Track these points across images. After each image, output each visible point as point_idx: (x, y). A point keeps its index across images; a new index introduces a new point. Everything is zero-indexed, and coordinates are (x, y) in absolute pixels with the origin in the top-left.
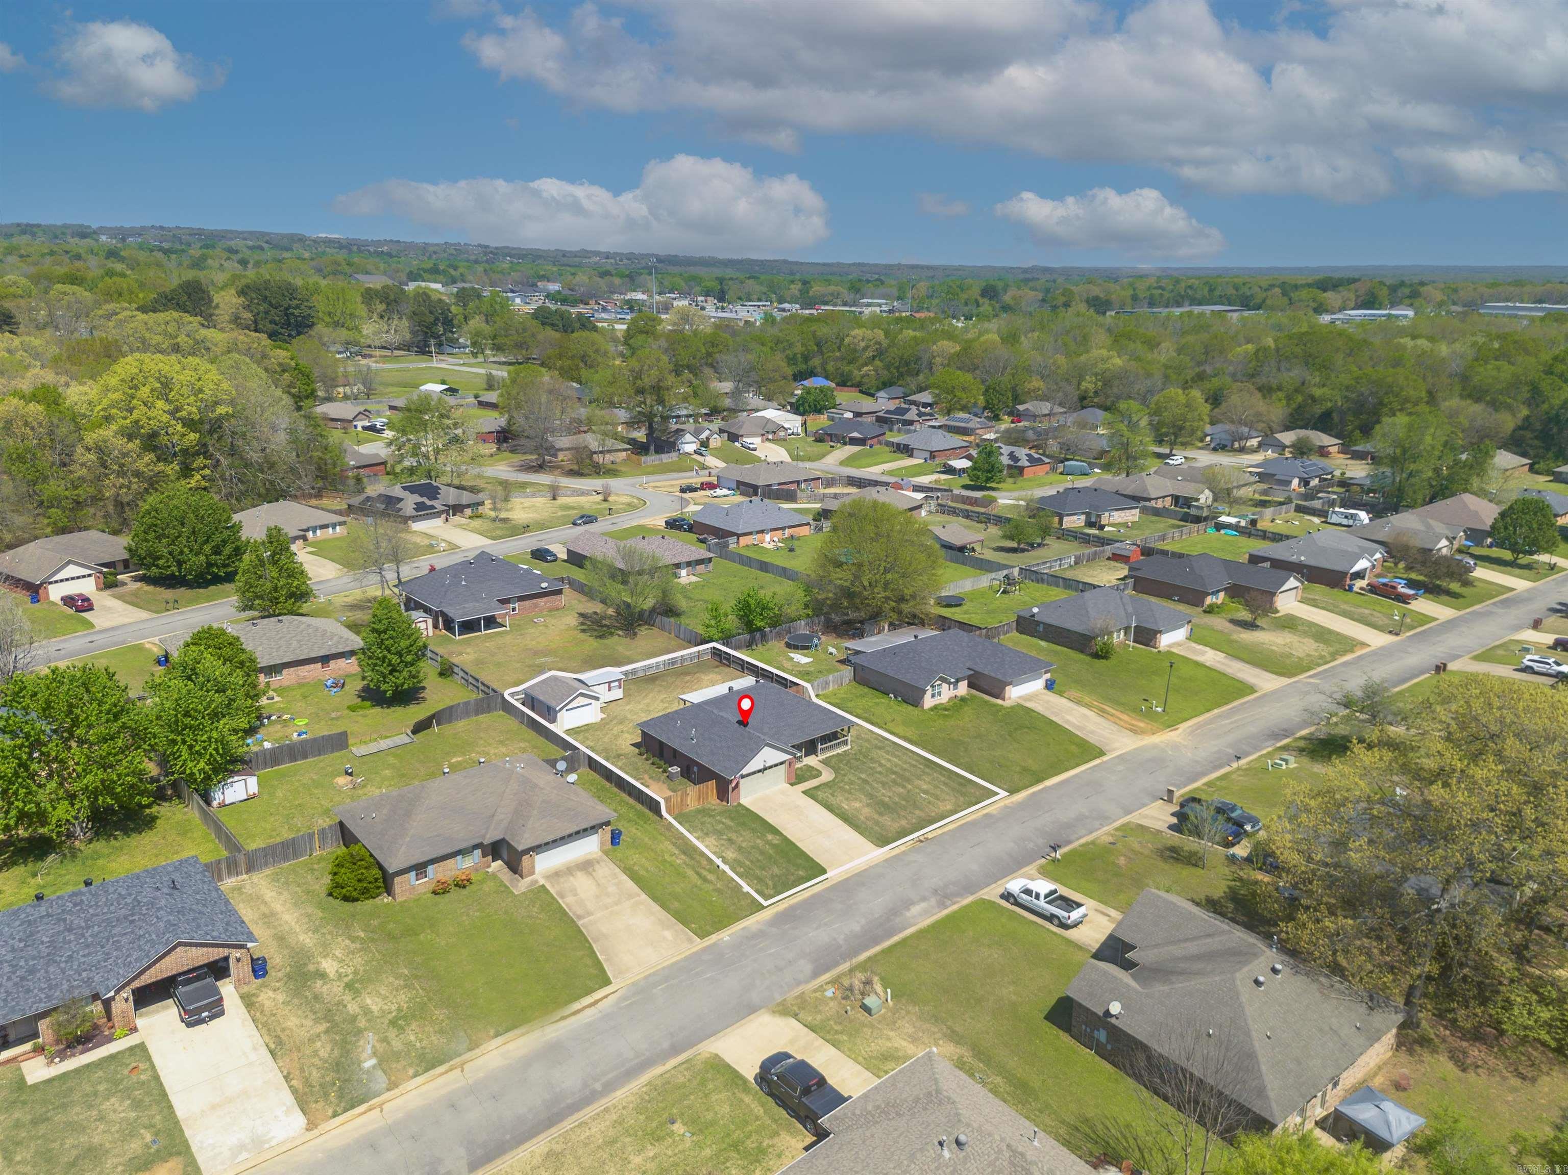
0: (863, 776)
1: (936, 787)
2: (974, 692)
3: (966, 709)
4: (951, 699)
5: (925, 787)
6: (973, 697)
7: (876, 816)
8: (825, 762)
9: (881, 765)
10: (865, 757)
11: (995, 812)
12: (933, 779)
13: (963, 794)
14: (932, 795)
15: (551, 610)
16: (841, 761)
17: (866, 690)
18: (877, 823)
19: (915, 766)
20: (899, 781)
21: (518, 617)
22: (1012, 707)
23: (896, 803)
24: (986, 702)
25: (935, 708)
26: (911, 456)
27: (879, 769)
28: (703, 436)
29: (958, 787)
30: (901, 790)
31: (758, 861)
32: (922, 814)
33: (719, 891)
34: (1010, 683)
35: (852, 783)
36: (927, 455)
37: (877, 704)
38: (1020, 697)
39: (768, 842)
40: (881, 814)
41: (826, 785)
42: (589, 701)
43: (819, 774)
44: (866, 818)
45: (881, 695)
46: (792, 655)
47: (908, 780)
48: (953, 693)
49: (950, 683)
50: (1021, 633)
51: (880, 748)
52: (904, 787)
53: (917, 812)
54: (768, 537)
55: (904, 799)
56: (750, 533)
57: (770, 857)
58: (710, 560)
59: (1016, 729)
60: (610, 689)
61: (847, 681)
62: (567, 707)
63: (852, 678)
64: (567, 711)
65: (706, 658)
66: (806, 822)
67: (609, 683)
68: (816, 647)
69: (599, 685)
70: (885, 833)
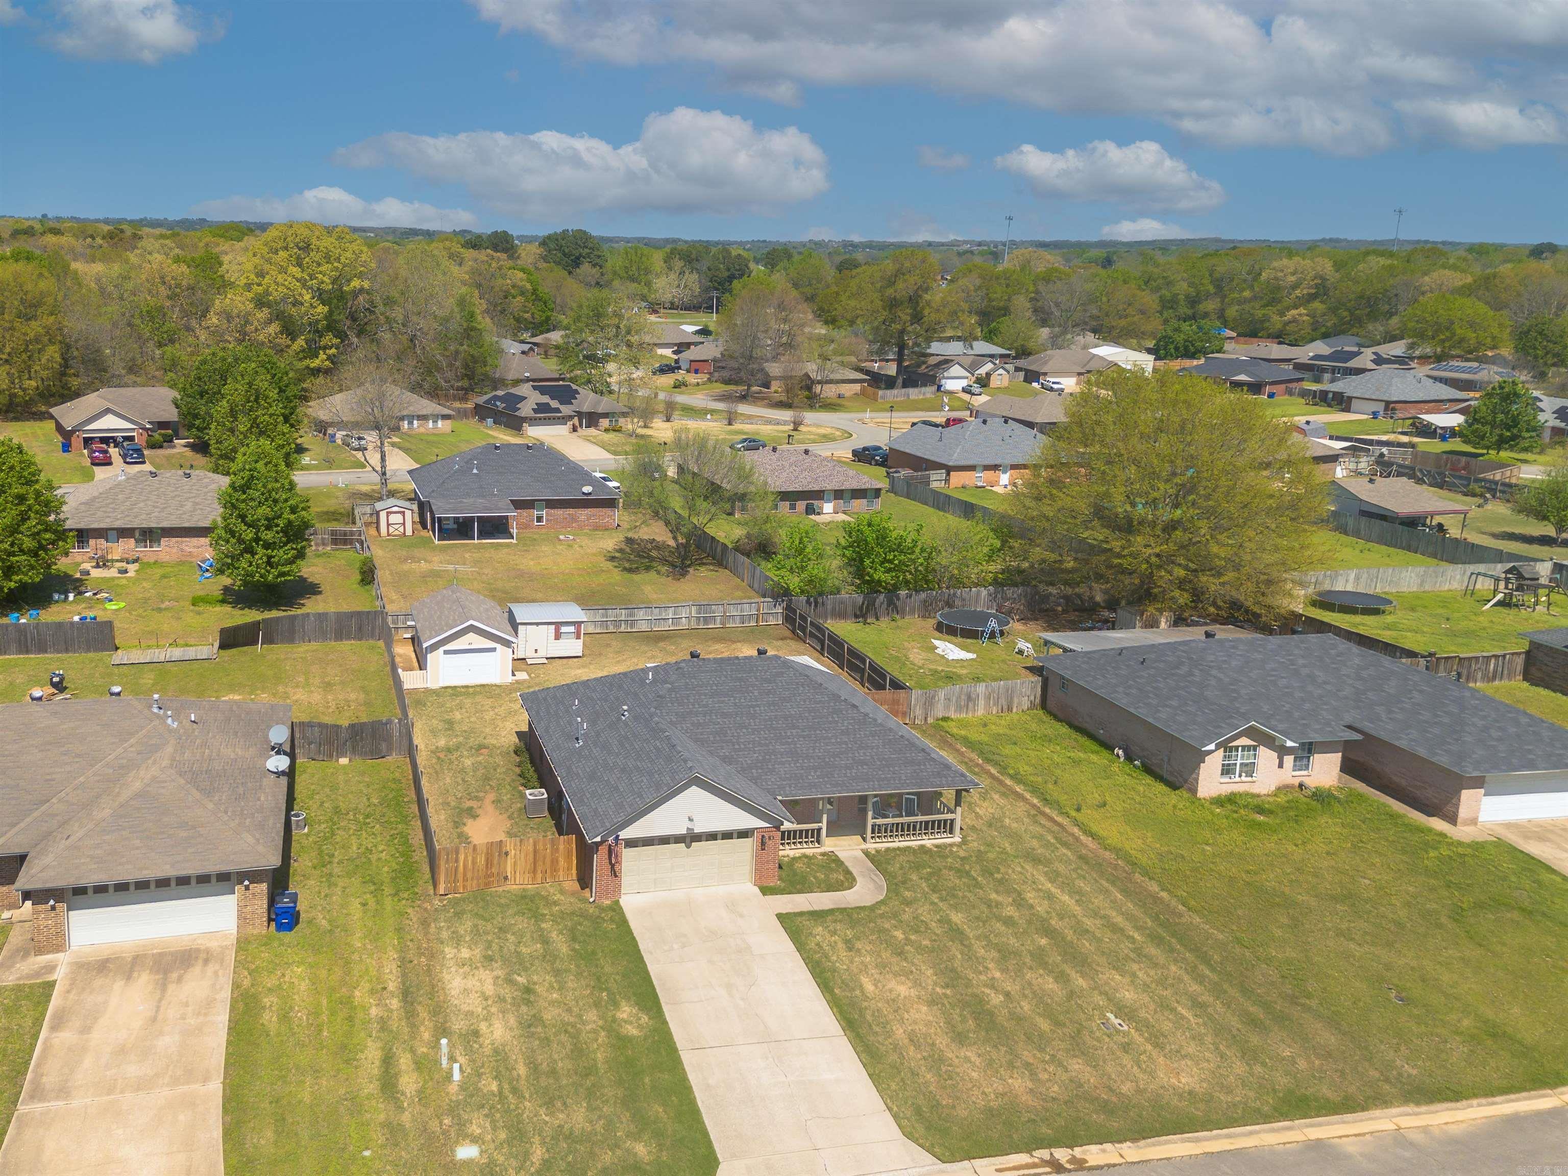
0: (957, 918)
1: (1164, 1006)
2: (1360, 786)
3: (1323, 820)
4: (1283, 789)
5: (1128, 995)
6: (1355, 798)
7: (942, 1041)
8: (877, 860)
9: (1020, 902)
10: (987, 872)
11: (1351, 1147)
12: (1162, 982)
13: (1250, 1055)
14: (1143, 1025)
15: (596, 528)
16: (917, 867)
17: (1064, 730)
18: (937, 1061)
19: (1115, 929)
20: (1055, 958)
21: (544, 531)
22: (1478, 846)
23: (1019, 1019)
24: (1393, 816)
25: (1229, 800)
26: (1347, 410)
27: (1010, 911)
28: (983, 371)
29: (1235, 1022)
30: (1050, 984)
31: (553, 1072)
32: (1090, 1077)
33: (394, 1131)
34: (1478, 783)
35: (918, 926)
36: (1380, 407)
37: (1076, 762)
38: (1508, 826)
39: (612, 1027)
40: (960, 1038)
41: (847, 914)
42: (491, 644)
43: (849, 881)
44: (912, 1039)
45: (1095, 747)
46: (937, 643)
47: (1082, 963)
48: (1289, 774)
49: (1282, 751)
50: (1534, 682)
51: (1037, 861)
52: (1062, 978)
53: (1076, 1065)
54: (1005, 478)
55: (1048, 1013)
56: (972, 468)
57: (589, 1071)
58: (877, 492)
59: (1479, 906)
60: (558, 636)
61: (1019, 704)
62: (447, 647)
63: (1038, 701)
64: (446, 652)
65: (772, 622)
66: (743, 999)
67: (558, 625)
68: (992, 635)
69: (537, 624)
70: (954, 1107)
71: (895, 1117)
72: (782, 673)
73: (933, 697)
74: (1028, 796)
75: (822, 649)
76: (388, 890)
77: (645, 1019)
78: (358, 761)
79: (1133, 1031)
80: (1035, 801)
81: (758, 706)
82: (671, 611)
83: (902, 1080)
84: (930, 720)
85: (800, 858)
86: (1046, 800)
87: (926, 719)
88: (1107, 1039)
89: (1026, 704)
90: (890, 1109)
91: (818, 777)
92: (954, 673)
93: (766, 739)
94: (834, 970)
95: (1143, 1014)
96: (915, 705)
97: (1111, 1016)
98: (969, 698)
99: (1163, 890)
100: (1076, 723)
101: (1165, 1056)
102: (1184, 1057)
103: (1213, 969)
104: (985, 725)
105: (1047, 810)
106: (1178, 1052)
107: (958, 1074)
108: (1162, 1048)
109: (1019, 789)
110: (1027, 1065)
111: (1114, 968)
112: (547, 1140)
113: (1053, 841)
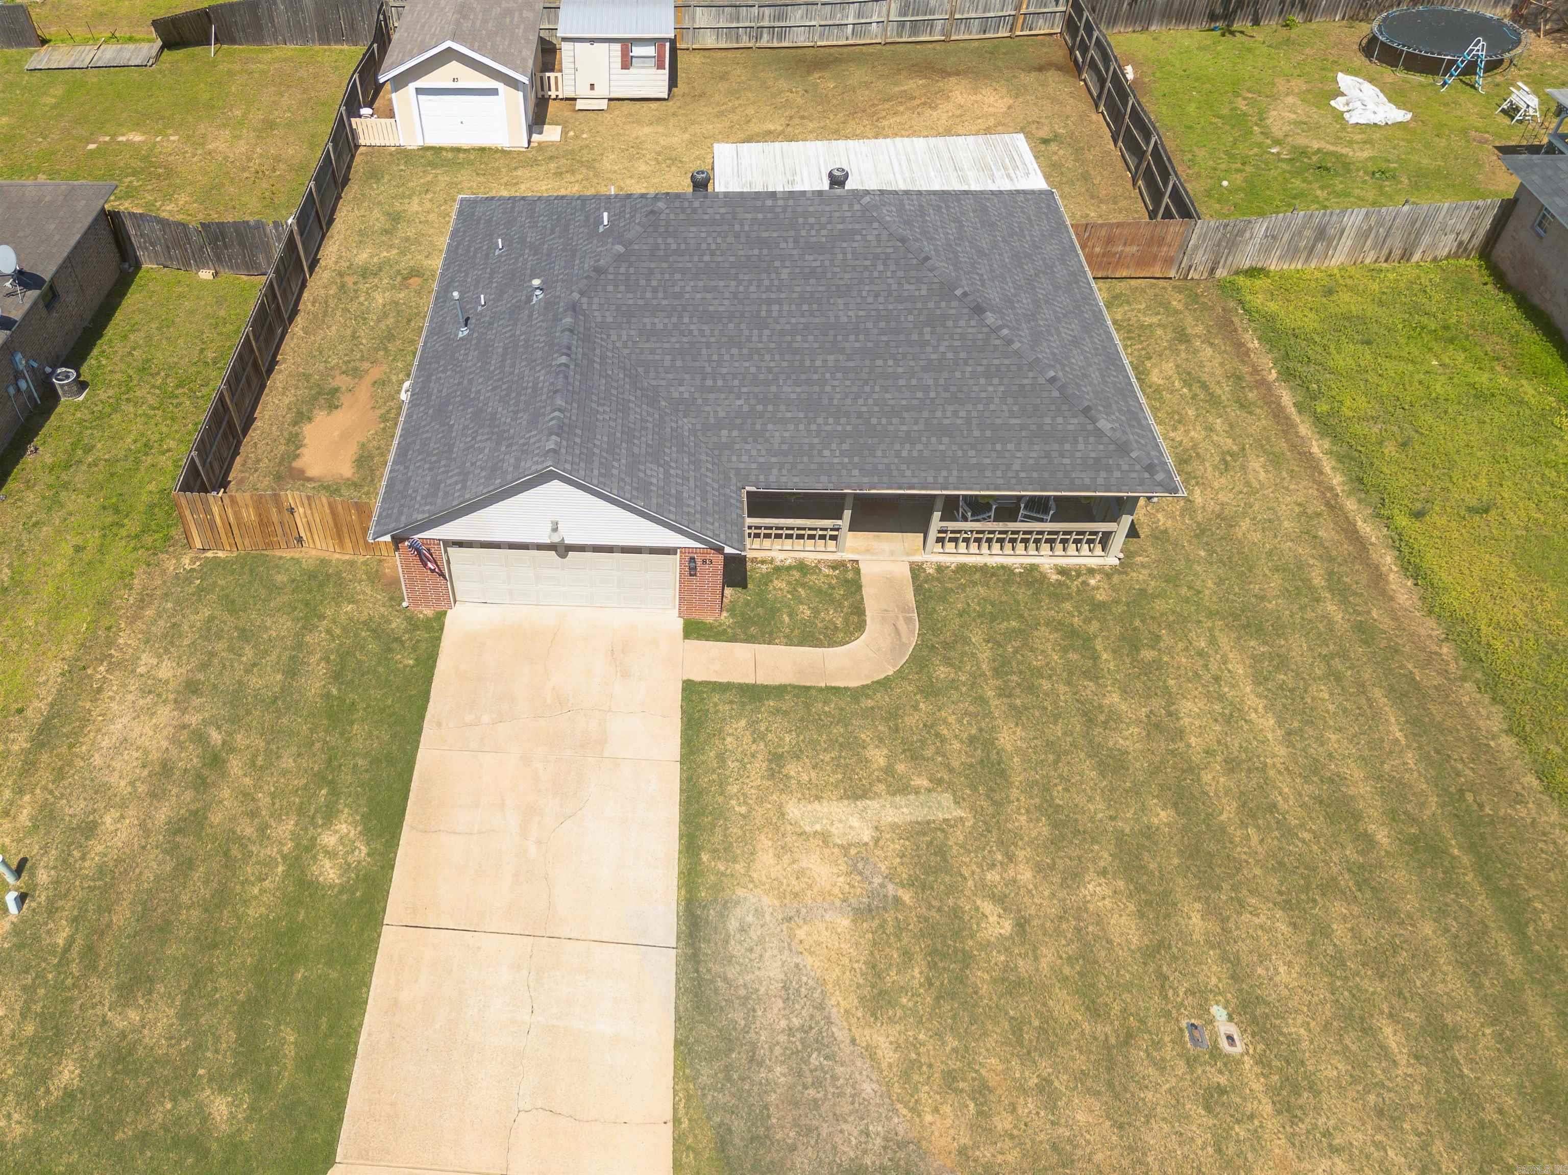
5: (1284, 976)
8: (928, 589)
12: (1381, 958)
14: (1279, 1055)
18: (810, 1042)
19: (1341, 811)
32: (1097, 1149)
37: (1482, 398)
39: (300, 860)
42: (488, 82)
43: (849, 627)
46: (1344, 81)
53: (1083, 1114)
57: (220, 939)
60: (627, 62)
61: (1433, 246)
62: (423, 83)
63: (1476, 241)
64: (419, 91)
65: (1042, 28)
66: (539, 842)
67: (627, 44)
68: (1471, 68)
69: (592, 41)
70: (793, 1148)
71: (678, 1141)
72: (854, 232)
73: (1241, 232)
74: (1327, 465)
75: (1100, 96)
76: (132, 526)
77: (363, 850)
78: (227, 275)
79: (1248, 1062)
80: (1337, 480)
81: (779, 302)
82: (853, 9)
83: (727, 1069)
84: (1220, 273)
85: (789, 568)
86: (1360, 480)
87: (1212, 271)
88: (1181, 1068)
89: (1447, 244)
90: (676, 1121)
91: (843, 454)
92: (1338, 156)
93: (770, 370)
94: (721, 813)
95: (1295, 1027)
96: (1196, 247)
97: (1219, 1012)
98: (1321, 234)
99: (1510, 731)
100: (1536, 300)
101: (1291, 1138)
102: (1335, 1150)
103: (1523, 946)
104: (1329, 292)
105: (1351, 505)
106: (1327, 1134)
107: (835, 1078)
108: (1294, 1120)
109: (1318, 447)
110: (981, 1091)
111: (1287, 905)
112: (91, 1054)
113: (1318, 581)
